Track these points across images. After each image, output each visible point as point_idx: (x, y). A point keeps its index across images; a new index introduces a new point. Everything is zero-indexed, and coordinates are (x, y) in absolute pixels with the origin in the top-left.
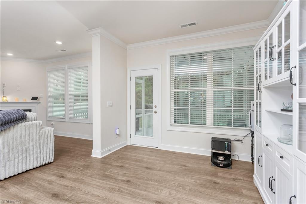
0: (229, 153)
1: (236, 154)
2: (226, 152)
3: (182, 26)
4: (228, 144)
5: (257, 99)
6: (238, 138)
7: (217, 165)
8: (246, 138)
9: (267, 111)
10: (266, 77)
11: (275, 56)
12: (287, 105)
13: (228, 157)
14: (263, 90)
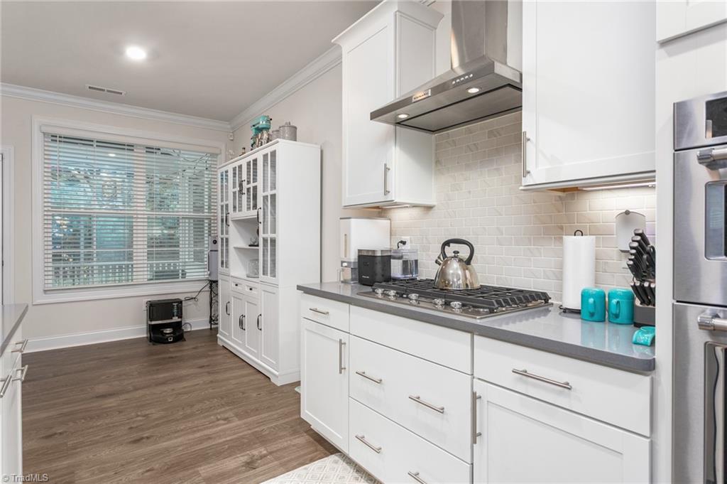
0: (179, 320)
1: (187, 321)
2: (175, 319)
3: (90, 88)
4: (177, 305)
5: (222, 234)
6: (189, 295)
7: (165, 341)
8: (202, 294)
9: (235, 248)
10: (235, 207)
11: (245, 191)
12: (254, 240)
13: (177, 326)
14: (230, 223)
